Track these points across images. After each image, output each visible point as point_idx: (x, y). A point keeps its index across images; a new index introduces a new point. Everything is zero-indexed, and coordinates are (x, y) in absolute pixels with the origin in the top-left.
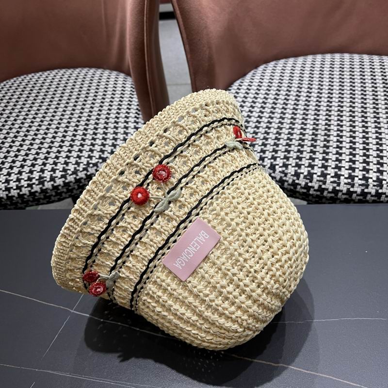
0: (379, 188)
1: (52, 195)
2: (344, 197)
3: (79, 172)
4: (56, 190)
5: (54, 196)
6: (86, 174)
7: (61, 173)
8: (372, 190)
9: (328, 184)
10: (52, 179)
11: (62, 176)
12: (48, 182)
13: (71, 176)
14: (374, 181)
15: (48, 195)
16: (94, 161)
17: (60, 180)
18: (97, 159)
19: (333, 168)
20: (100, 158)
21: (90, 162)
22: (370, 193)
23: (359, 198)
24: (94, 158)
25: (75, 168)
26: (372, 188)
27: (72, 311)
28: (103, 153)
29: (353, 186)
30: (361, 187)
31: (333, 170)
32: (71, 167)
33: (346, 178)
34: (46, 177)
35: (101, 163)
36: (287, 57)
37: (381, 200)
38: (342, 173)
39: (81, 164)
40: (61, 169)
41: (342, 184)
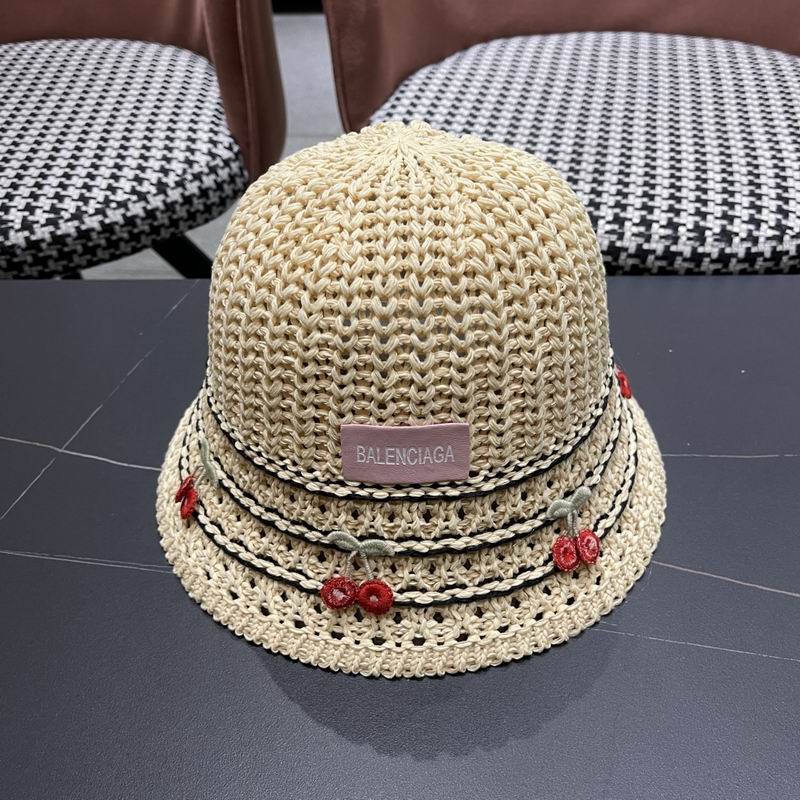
0: (698, 244)
1: (25, 262)
2: (631, 261)
3: (86, 215)
4: (33, 252)
5: (31, 265)
6: (102, 223)
7: (47, 216)
8: (684, 247)
9: (602, 237)
10: (27, 225)
11: (49, 222)
12: (18, 231)
13: (69, 224)
14: (689, 230)
15: (16, 260)
16: (120, 196)
17: (44, 229)
18: (126, 193)
19: (610, 207)
20: (134, 191)
21: (112, 197)
22: (680, 254)
23: (659, 263)
24: (119, 192)
25: (78, 208)
26: (685, 244)
27: (60, 451)
28: (140, 184)
29: (648, 239)
30: (663, 240)
31: (610, 211)
32: (70, 206)
33: (635, 225)
34: (12, 221)
35: (135, 202)
36: (527, 32)
37: (703, 268)
38: (629, 216)
39: (92, 202)
40: (47, 208)
41: (628, 235)
